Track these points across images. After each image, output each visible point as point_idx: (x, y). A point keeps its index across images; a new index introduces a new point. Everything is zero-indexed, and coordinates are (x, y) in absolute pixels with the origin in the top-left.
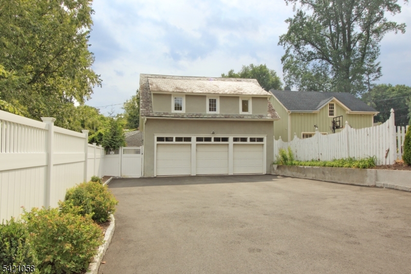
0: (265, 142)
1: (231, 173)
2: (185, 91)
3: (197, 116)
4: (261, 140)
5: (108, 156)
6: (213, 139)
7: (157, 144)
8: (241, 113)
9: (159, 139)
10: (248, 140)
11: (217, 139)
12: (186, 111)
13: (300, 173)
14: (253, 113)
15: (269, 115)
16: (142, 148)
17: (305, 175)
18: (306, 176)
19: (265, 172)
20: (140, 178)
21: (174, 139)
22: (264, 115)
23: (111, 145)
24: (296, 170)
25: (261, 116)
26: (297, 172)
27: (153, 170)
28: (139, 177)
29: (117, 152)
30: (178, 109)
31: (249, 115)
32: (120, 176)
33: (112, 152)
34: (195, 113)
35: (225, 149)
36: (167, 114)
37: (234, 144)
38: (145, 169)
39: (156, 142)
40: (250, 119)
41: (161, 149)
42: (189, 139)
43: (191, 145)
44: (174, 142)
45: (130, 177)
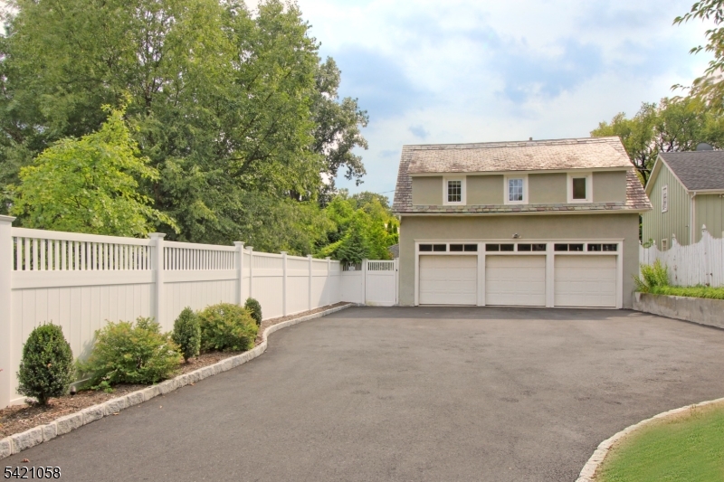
0: (620, 252)
1: (550, 305)
2: (465, 170)
3: (485, 210)
4: (613, 247)
5: (346, 272)
6: (516, 247)
7: (420, 256)
8: (570, 200)
9: (423, 248)
10: (585, 247)
11: (523, 247)
12: (467, 203)
13: (670, 308)
14: (594, 200)
15: (630, 202)
16: (396, 262)
17: (676, 312)
18: (677, 314)
19: (619, 306)
20: (394, 307)
21: (448, 248)
22: (618, 202)
23: (348, 256)
24: (665, 303)
25: (611, 206)
26: (666, 306)
27: (413, 295)
28: (391, 305)
29: (359, 267)
30: (455, 200)
31: (585, 205)
32: (363, 303)
33: (352, 268)
34: (483, 205)
35: (539, 263)
36: (435, 207)
37: (556, 256)
38: (401, 293)
39: (418, 252)
40: (586, 211)
41: (425, 262)
42: (473, 248)
43: (477, 256)
44: (448, 252)
45: (378, 305)
